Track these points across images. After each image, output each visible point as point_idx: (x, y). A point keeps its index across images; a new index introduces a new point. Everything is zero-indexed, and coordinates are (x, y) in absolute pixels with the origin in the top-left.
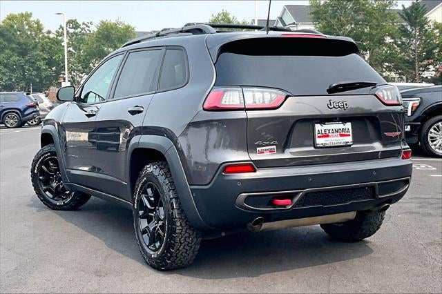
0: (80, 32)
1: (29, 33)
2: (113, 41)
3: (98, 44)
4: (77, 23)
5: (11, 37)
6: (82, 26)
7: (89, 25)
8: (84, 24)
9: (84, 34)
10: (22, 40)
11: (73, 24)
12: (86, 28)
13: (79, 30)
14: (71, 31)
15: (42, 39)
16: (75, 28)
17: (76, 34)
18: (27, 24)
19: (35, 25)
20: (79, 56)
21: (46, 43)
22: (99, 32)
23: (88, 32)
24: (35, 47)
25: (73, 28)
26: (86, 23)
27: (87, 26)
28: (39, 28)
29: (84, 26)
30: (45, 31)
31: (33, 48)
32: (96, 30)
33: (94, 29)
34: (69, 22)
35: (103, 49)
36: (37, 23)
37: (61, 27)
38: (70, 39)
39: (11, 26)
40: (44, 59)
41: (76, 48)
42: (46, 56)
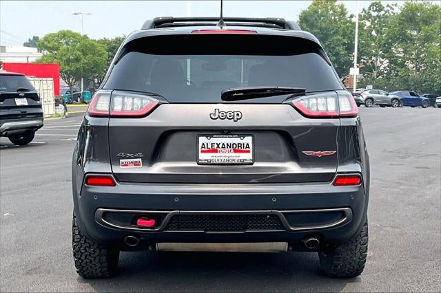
0: (384, 15)
1: (333, 18)
2: (417, 24)
3: (401, 27)
4: (381, 5)
5: (313, 23)
6: (386, 9)
7: (394, 7)
8: (388, 6)
9: (387, 17)
10: (323, 25)
11: (377, 6)
12: (391, 11)
13: (383, 12)
14: (374, 14)
15: (345, 24)
16: (379, 11)
17: (379, 17)
18: (332, 9)
19: (339, 10)
20: (380, 40)
21: (348, 27)
22: (402, 14)
23: (392, 14)
24: (336, 33)
25: (376, 10)
26: (390, 5)
27: (391, 8)
28: (343, 13)
29: (389, 8)
30: (348, 15)
31: (334, 33)
32: (399, 12)
33: (398, 11)
34: (373, 5)
35: (406, 32)
36: (342, 7)
37: (364, 10)
38: (373, 23)
39: (316, 12)
40: (344, 44)
41: (377, 32)
42: (346, 41)
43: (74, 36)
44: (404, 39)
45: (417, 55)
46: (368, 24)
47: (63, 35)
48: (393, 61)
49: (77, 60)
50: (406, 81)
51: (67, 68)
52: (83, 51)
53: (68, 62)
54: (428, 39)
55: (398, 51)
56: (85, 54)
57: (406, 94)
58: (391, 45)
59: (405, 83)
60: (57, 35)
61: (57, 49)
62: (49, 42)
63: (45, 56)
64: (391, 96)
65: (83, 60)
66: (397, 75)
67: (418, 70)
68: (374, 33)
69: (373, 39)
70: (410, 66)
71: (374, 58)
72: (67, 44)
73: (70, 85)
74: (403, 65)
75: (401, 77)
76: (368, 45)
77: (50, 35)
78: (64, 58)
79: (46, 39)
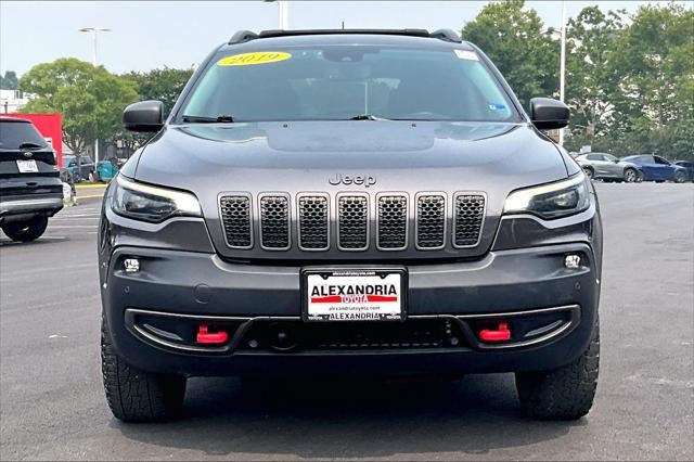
0: (604, 28)
1: (518, 34)
2: (662, 43)
3: (633, 48)
4: (599, 13)
5: (487, 43)
6: (607, 18)
7: (620, 15)
8: (611, 13)
9: (610, 32)
10: (503, 46)
11: (592, 14)
12: (615, 21)
13: (602, 24)
14: (588, 27)
15: (539, 44)
16: (596, 22)
17: (596, 32)
18: (516, 18)
19: (529, 20)
20: (599, 73)
21: (545, 49)
22: (635, 27)
23: (618, 28)
24: (525, 59)
25: (591, 21)
26: (615, 12)
27: (616, 16)
28: (535, 26)
29: (612, 17)
30: (544, 29)
31: (522, 60)
32: (631, 23)
33: (627, 21)
34: (587, 12)
35: (643, 57)
36: (532, 15)
37: (571, 21)
38: (585, 42)
39: (489, 24)
40: (539, 78)
41: (594, 57)
42: (542, 73)
43: (82, 67)
44: (639, 68)
45: (663, 95)
46: (579, 44)
47: (65, 66)
48: (622, 107)
49: (88, 108)
50: (645, 139)
51: (71, 122)
52: (97, 93)
53: (72, 112)
54: (679, 68)
55: (629, 88)
56: (101, 99)
57: (648, 161)
58: (617, 79)
59: (644, 143)
60: (53, 67)
61: (53, 90)
62: (39, 79)
63: (32, 102)
64: (623, 163)
65: (98, 109)
66: (629, 130)
67: (664, 121)
68: (588, 59)
69: (588, 69)
70: (651, 113)
71: (588, 102)
72: (70, 80)
73: (76, 151)
74: (638, 112)
75: (636, 132)
76: (579, 80)
77: (41, 67)
78: (65, 106)
79: (35, 74)
